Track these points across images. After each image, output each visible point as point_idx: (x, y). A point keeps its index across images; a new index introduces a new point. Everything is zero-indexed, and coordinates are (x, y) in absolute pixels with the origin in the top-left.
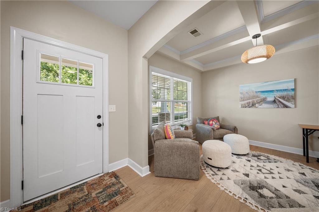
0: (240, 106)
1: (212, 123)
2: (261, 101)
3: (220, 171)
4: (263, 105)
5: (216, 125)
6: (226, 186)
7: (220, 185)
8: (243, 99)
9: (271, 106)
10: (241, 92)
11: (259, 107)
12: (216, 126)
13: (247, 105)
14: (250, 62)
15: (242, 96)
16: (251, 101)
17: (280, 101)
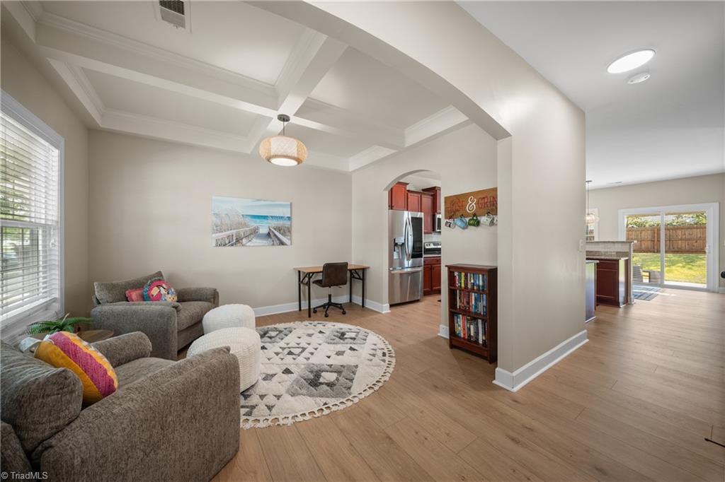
0: (214, 244)
1: (157, 293)
2: (250, 234)
3: (249, 396)
4: (254, 240)
5: (170, 296)
6: (290, 411)
7: (280, 420)
8: (218, 228)
9: (264, 242)
10: (216, 212)
11: (248, 244)
12: (171, 298)
13: (227, 242)
14: (274, 161)
15: (219, 222)
16: (234, 232)
17: (275, 235)
